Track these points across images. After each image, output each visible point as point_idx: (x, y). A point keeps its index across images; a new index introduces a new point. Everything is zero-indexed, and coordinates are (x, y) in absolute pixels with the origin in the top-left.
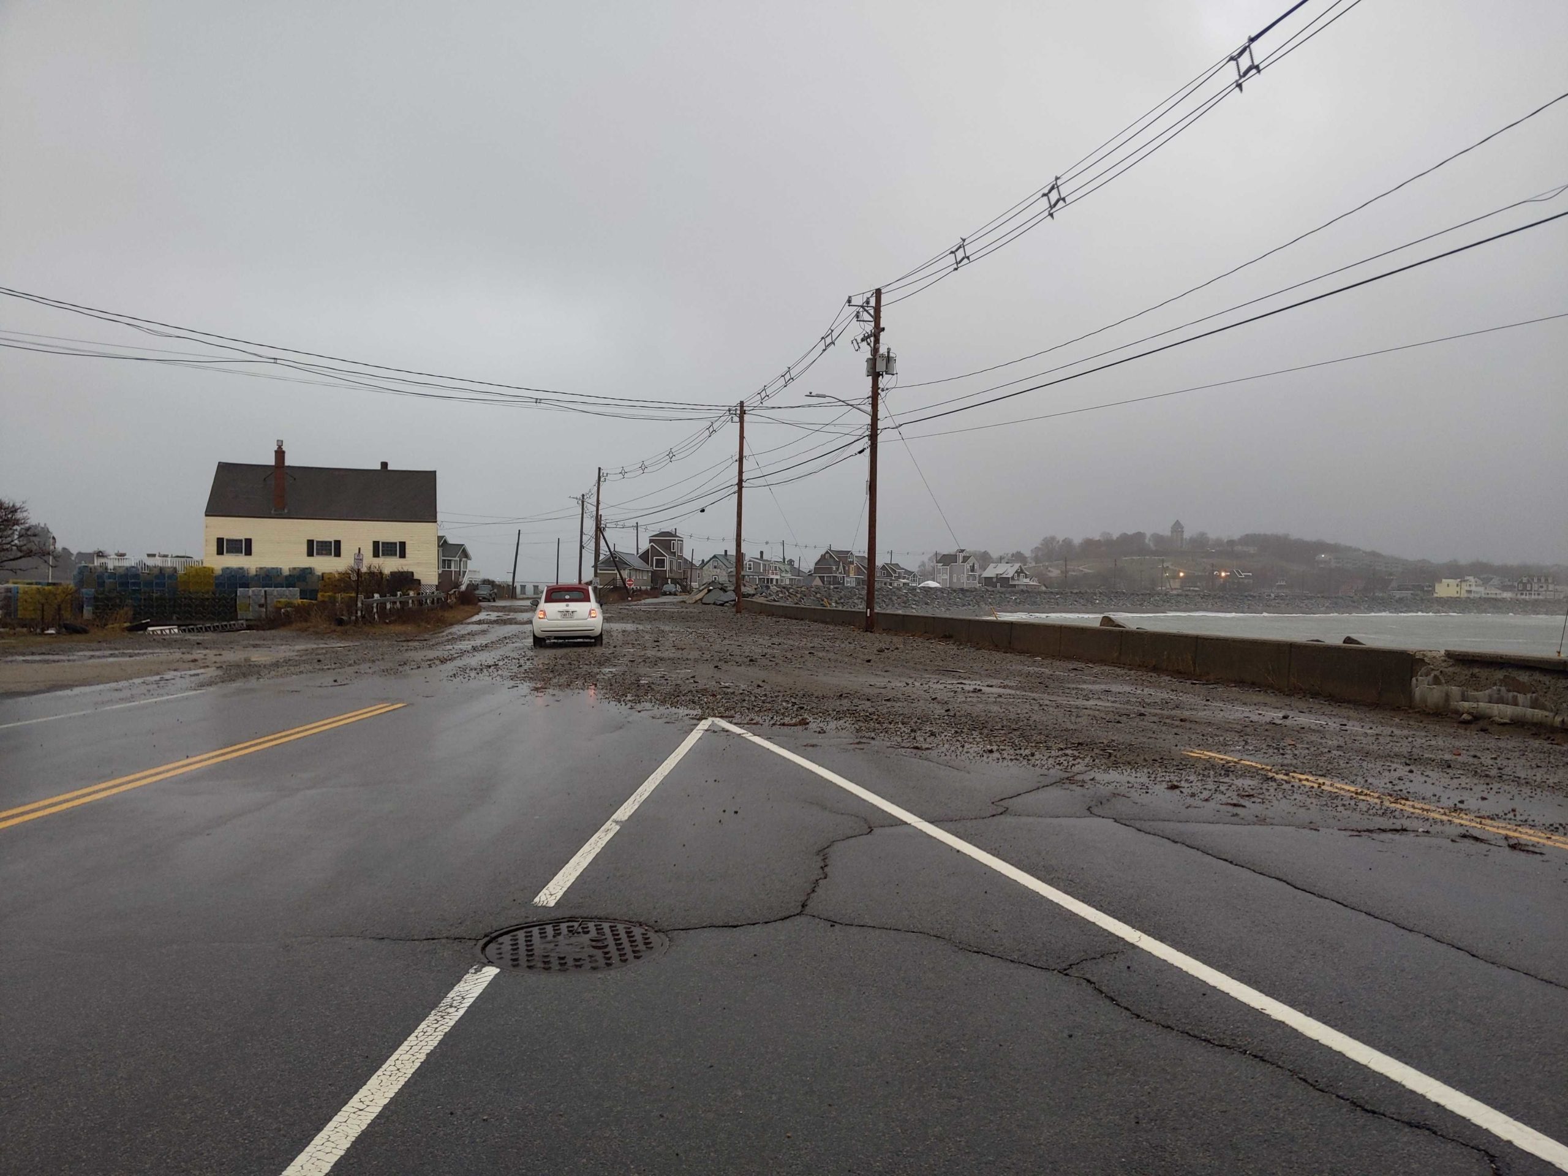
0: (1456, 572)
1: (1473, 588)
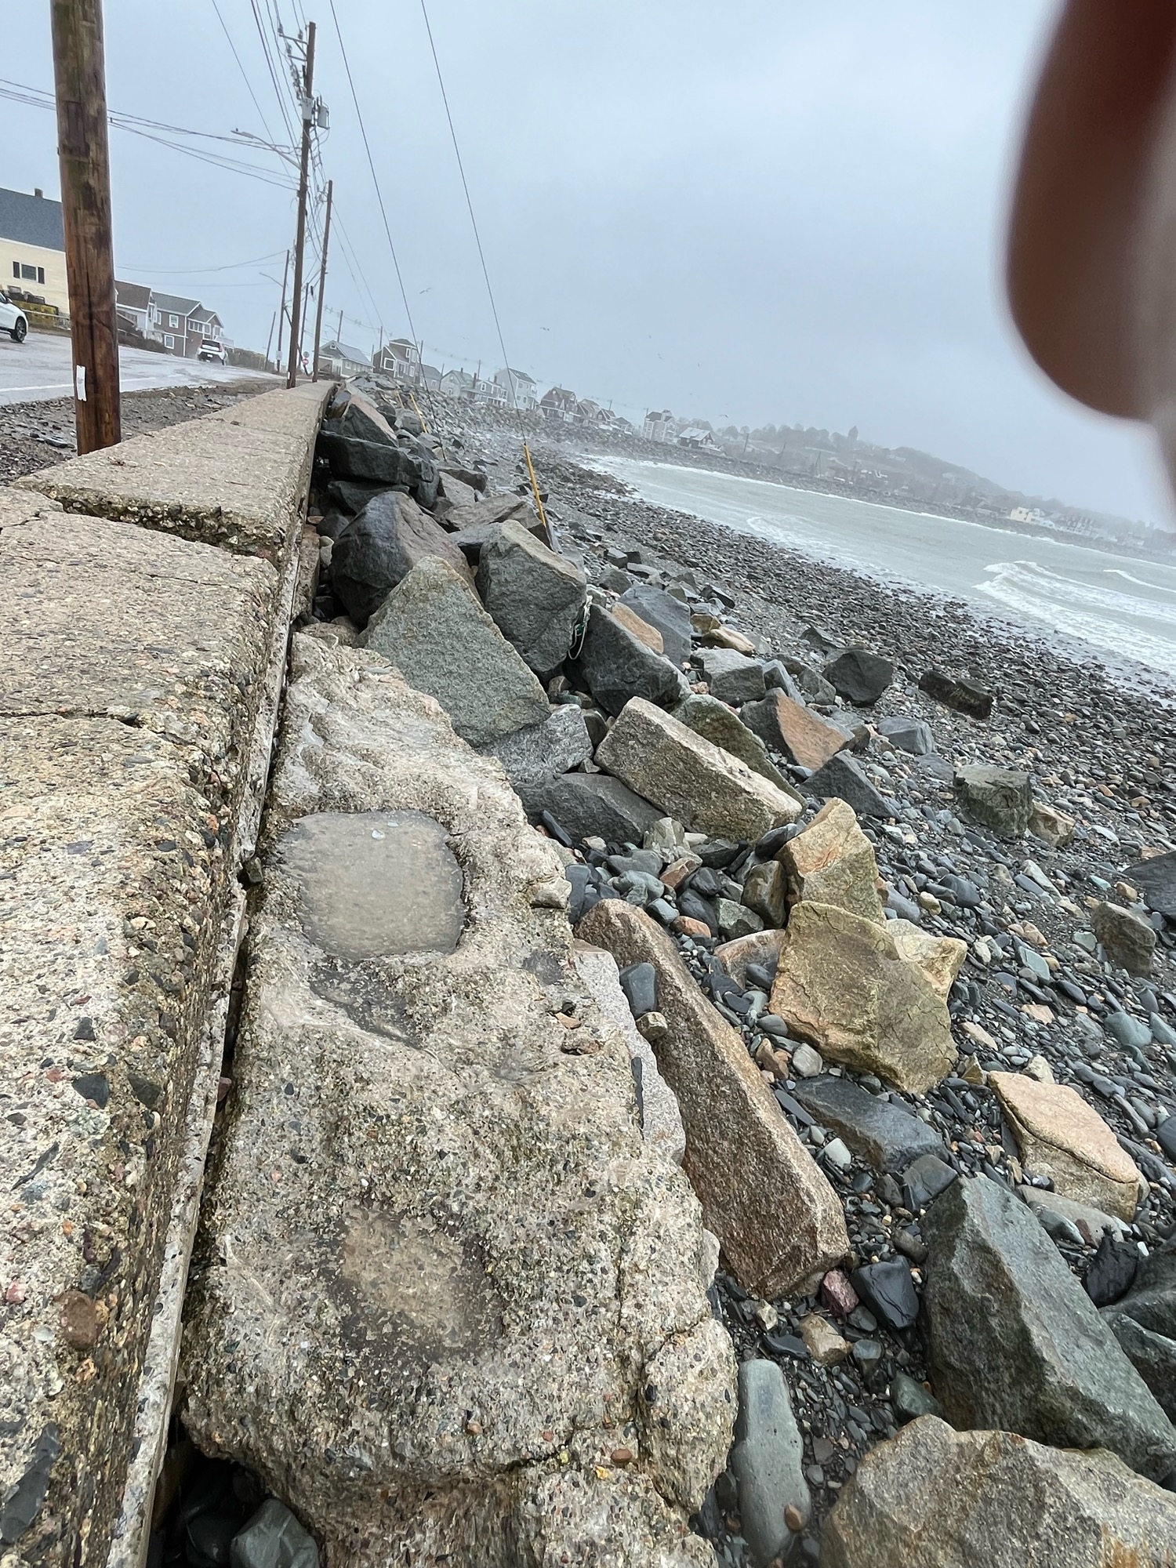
0: (1032, 505)
1: (1037, 518)
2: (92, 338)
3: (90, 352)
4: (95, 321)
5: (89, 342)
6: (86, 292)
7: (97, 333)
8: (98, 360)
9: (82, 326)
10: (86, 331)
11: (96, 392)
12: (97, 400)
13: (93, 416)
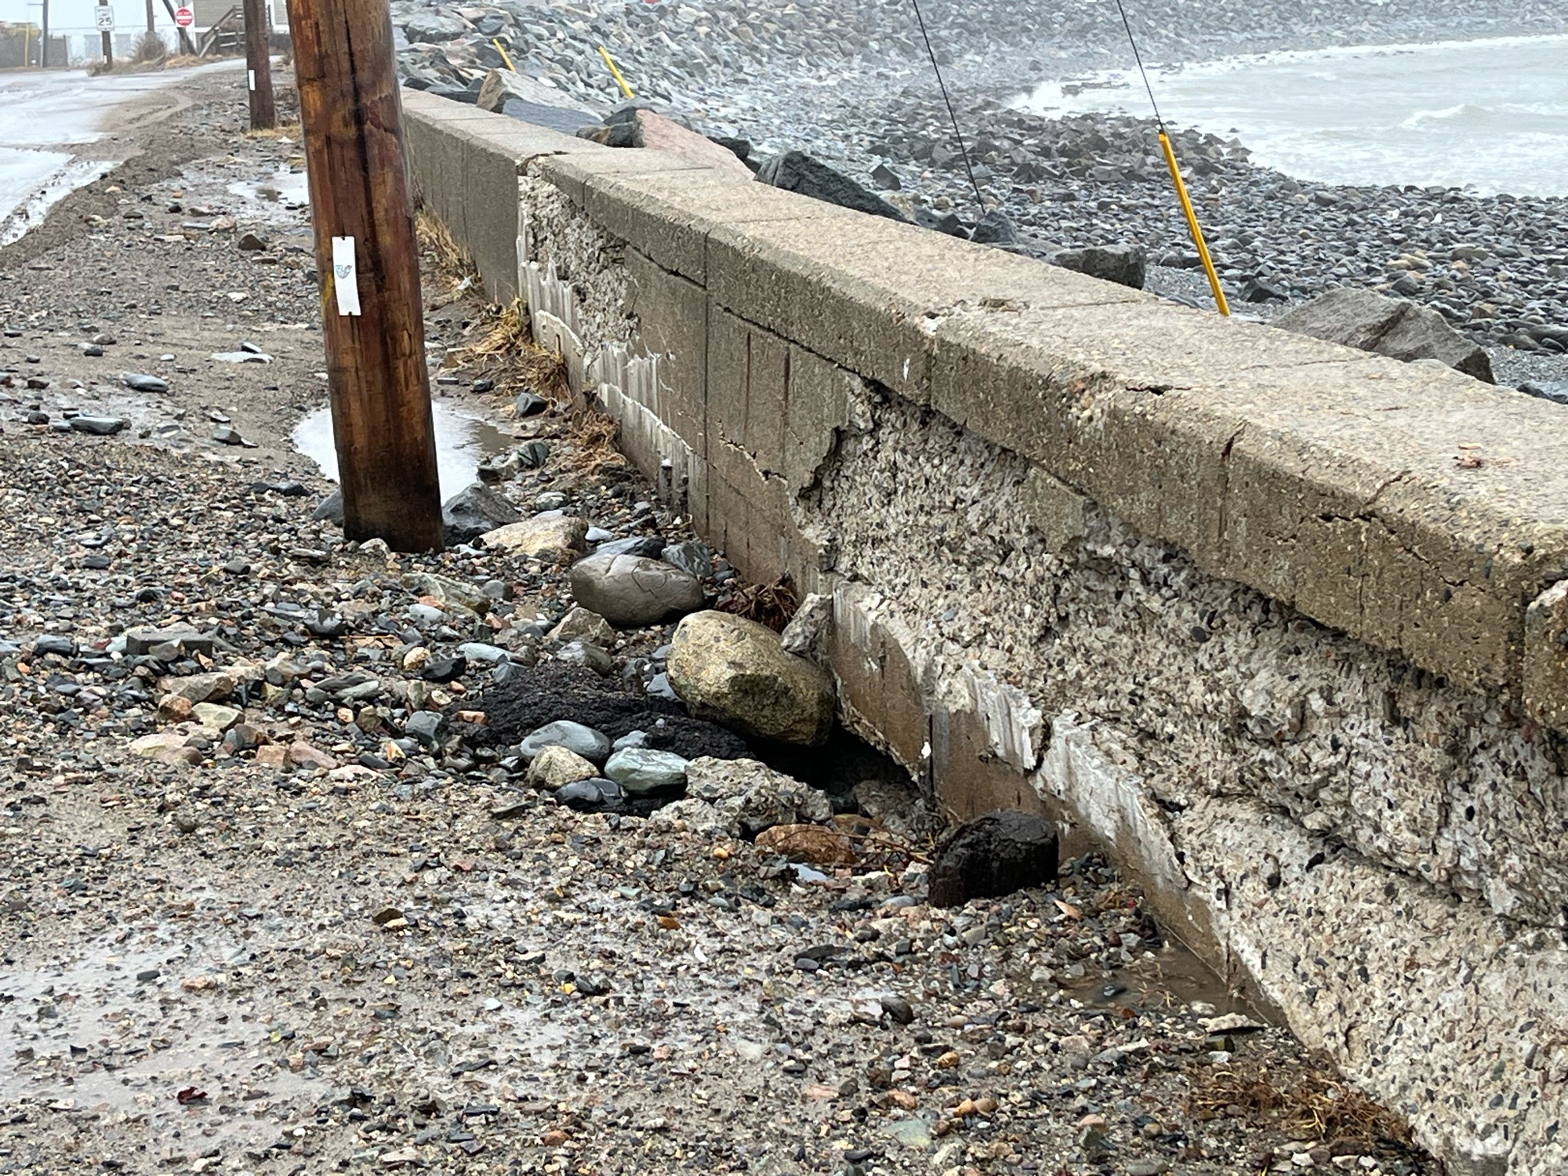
2: (364, 167)
3: (362, 201)
4: (368, 126)
5: (358, 176)
6: (346, 65)
7: (374, 151)
8: (380, 214)
9: (342, 145)
10: (351, 153)
11: (380, 289)
12: (383, 308)
13: (377, 347)
